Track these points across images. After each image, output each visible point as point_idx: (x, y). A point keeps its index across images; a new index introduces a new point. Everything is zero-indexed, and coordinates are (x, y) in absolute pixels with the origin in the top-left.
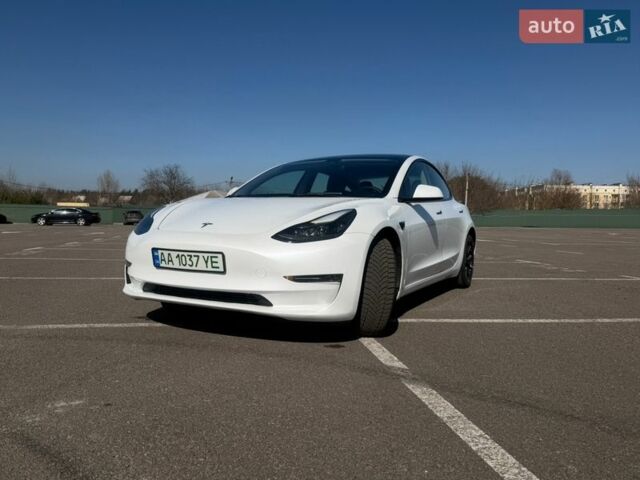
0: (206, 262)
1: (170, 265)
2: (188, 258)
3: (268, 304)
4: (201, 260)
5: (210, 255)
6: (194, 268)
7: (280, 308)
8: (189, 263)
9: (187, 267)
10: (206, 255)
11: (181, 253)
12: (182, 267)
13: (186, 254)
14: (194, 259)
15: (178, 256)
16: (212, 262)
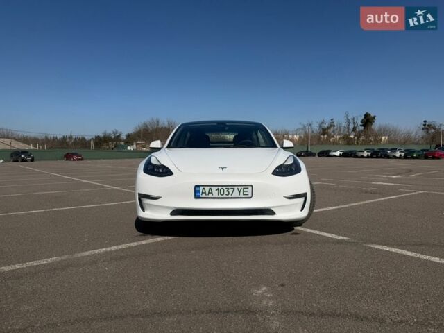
0: (240, 192)
1: (210, 195)
2: (226, 190)
3: (273, 213)
4: (236, 191)
5: (242, 187)
6: (229, 196)
7: (280, 215)
8: (226, 193)
9: (225, 196)
10: (240, 188)
11: (220, 188)
12: (220, 196)
13: (224, 188)
14: (231, 191)
15: (218, 189)
16: (244, 191)
